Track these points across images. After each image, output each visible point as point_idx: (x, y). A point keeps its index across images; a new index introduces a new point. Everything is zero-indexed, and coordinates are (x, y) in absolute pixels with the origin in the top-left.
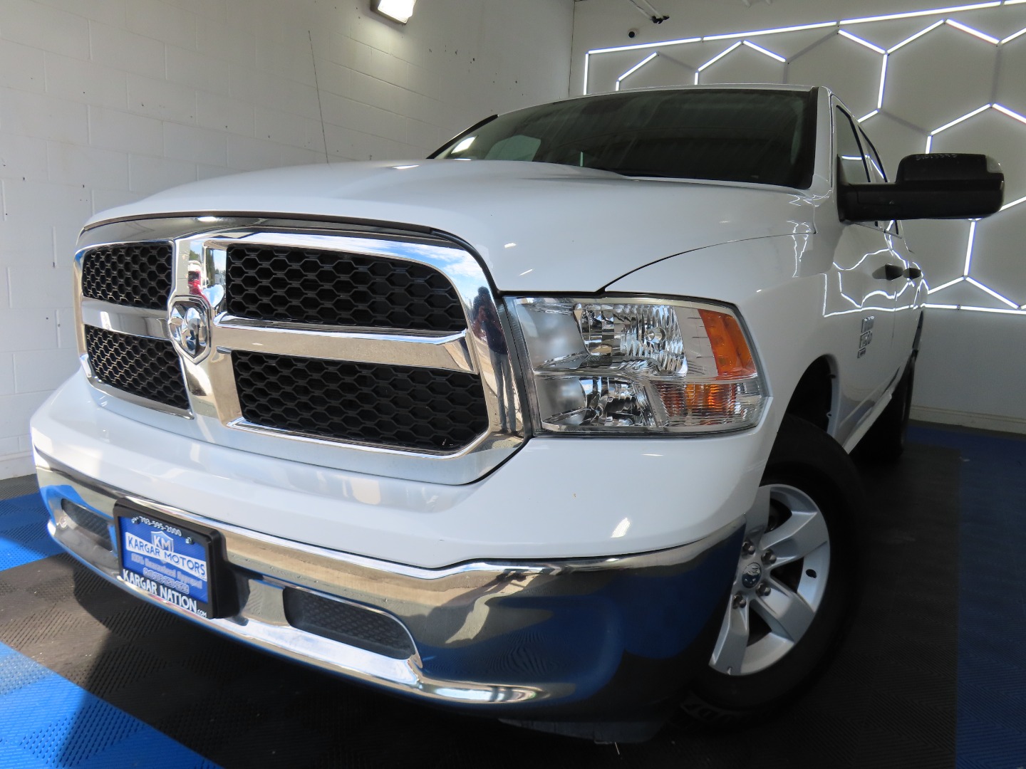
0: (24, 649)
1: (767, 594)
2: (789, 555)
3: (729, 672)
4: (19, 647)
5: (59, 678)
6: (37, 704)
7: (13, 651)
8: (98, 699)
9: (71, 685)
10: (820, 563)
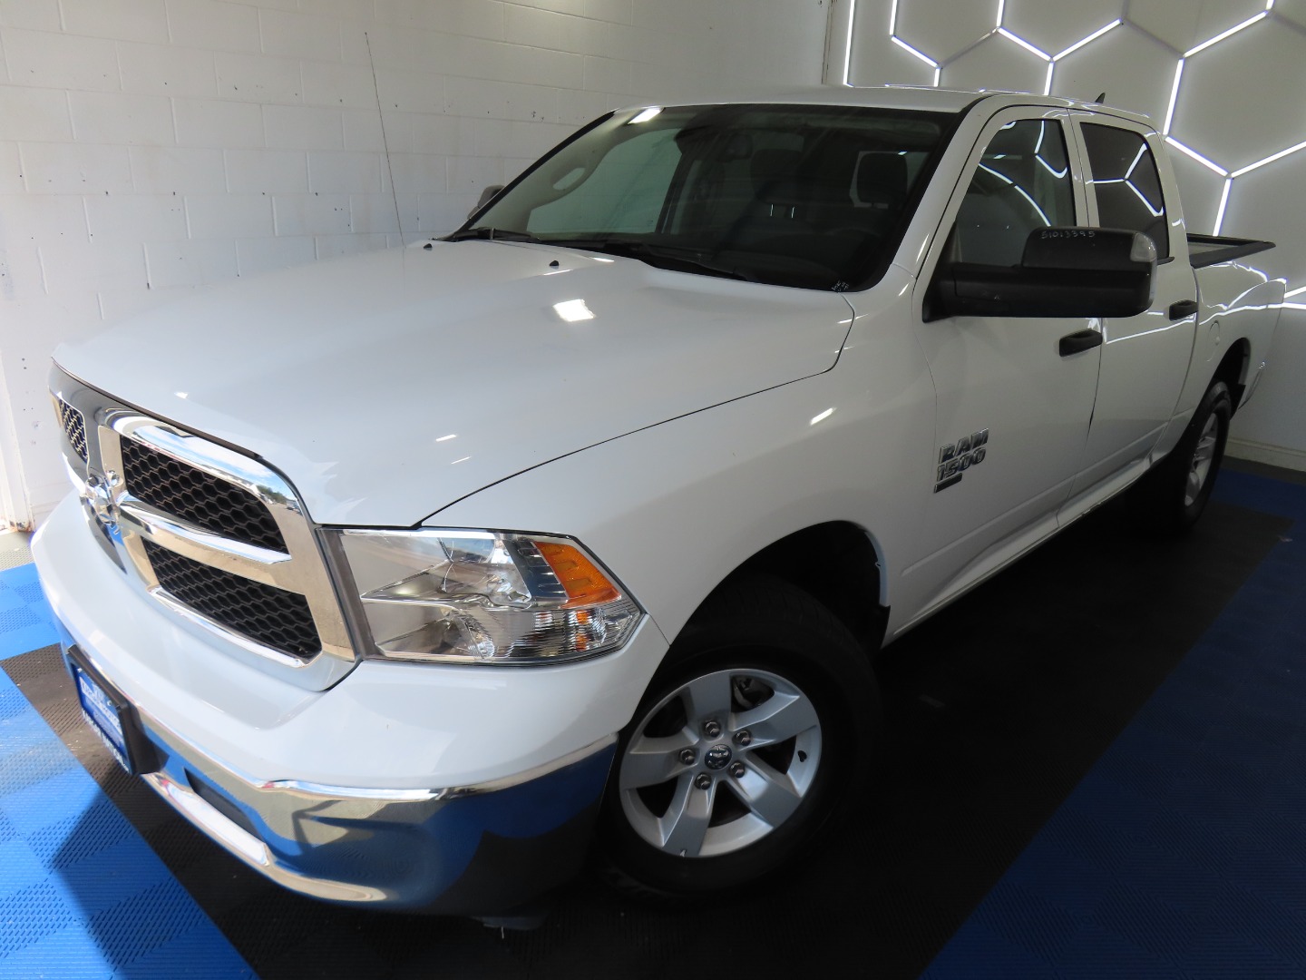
0: (64, 735)
1: (741, 775)
2: (767, 738)
3: (683, 854)
4: (60, 733)
5: (83, 770)
6: (56, 799)
7: (54, 736)
8: (107, 798)
9: (91, 780)
10: (812, 746)
